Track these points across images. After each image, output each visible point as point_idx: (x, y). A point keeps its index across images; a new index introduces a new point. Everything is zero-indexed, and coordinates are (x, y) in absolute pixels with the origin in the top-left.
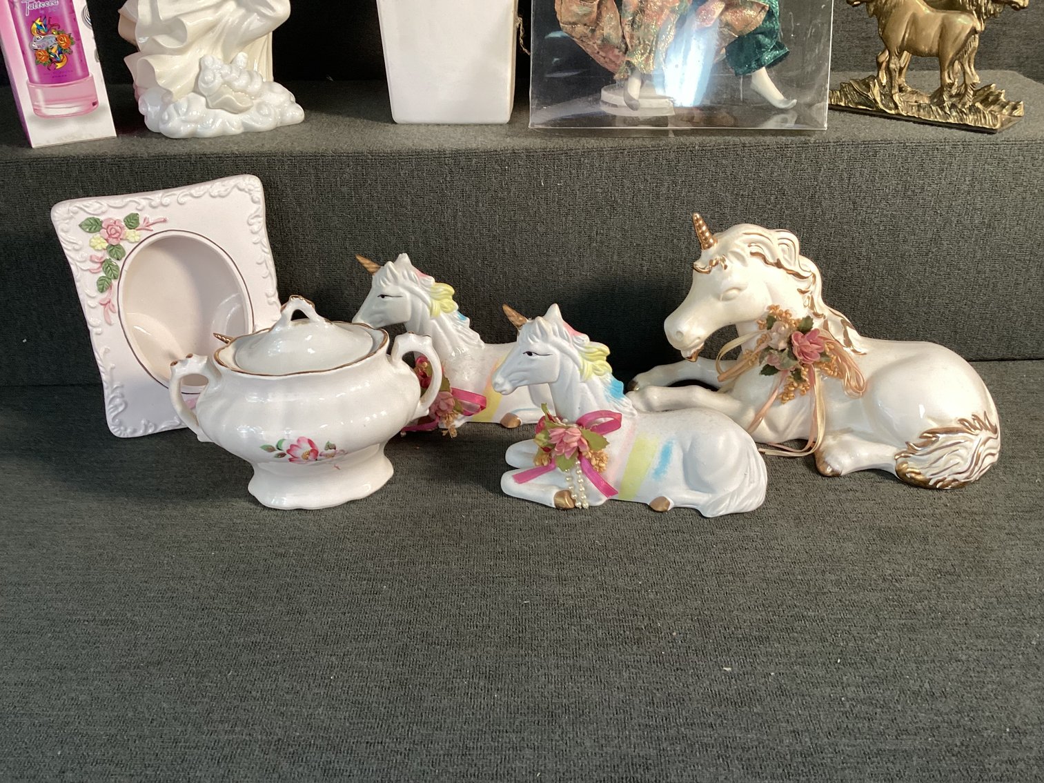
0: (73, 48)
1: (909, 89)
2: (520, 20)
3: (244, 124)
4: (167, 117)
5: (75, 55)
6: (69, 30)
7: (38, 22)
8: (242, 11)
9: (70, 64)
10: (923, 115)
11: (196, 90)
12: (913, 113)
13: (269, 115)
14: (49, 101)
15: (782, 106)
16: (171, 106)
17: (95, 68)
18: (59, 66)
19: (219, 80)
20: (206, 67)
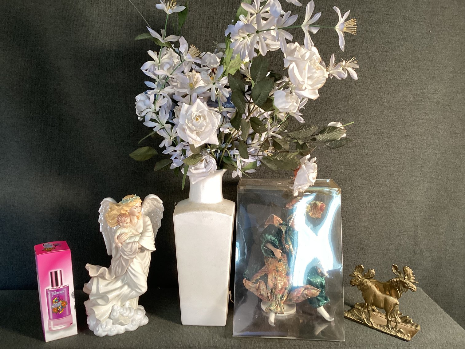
0: (67, 306)
1: (377, 311)
2: (230, 292)
3: (126, 329)
4: (97, 329)
5: (67, 308)
6: (66, 299)
7: (56, 299)
8: (130, 290)
9: (65, 312)
10: (382, 329)
11: (109, 317)
12: (378, 328)
13: (135, 325)
14: (54, 325)
15: (329, 320)
16: (100, 325)
17: (73, 312)
18: (61, 312)
19: (118, 314)
20: (114, 310)
